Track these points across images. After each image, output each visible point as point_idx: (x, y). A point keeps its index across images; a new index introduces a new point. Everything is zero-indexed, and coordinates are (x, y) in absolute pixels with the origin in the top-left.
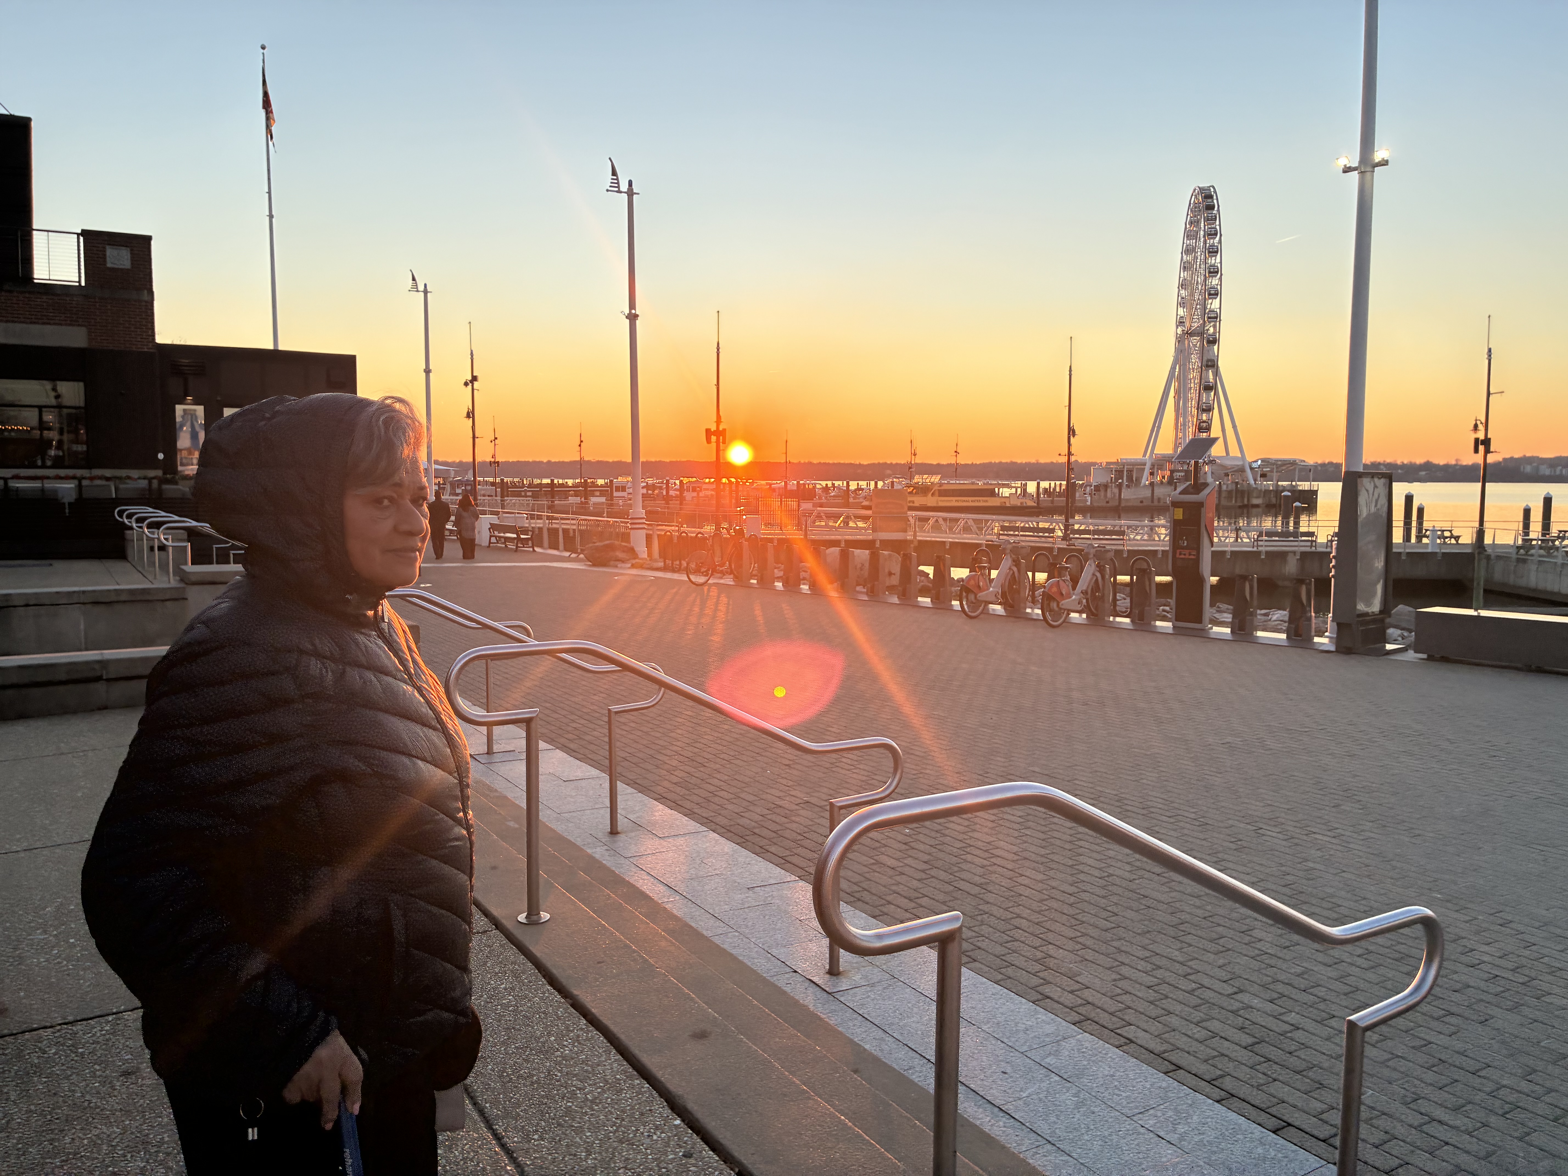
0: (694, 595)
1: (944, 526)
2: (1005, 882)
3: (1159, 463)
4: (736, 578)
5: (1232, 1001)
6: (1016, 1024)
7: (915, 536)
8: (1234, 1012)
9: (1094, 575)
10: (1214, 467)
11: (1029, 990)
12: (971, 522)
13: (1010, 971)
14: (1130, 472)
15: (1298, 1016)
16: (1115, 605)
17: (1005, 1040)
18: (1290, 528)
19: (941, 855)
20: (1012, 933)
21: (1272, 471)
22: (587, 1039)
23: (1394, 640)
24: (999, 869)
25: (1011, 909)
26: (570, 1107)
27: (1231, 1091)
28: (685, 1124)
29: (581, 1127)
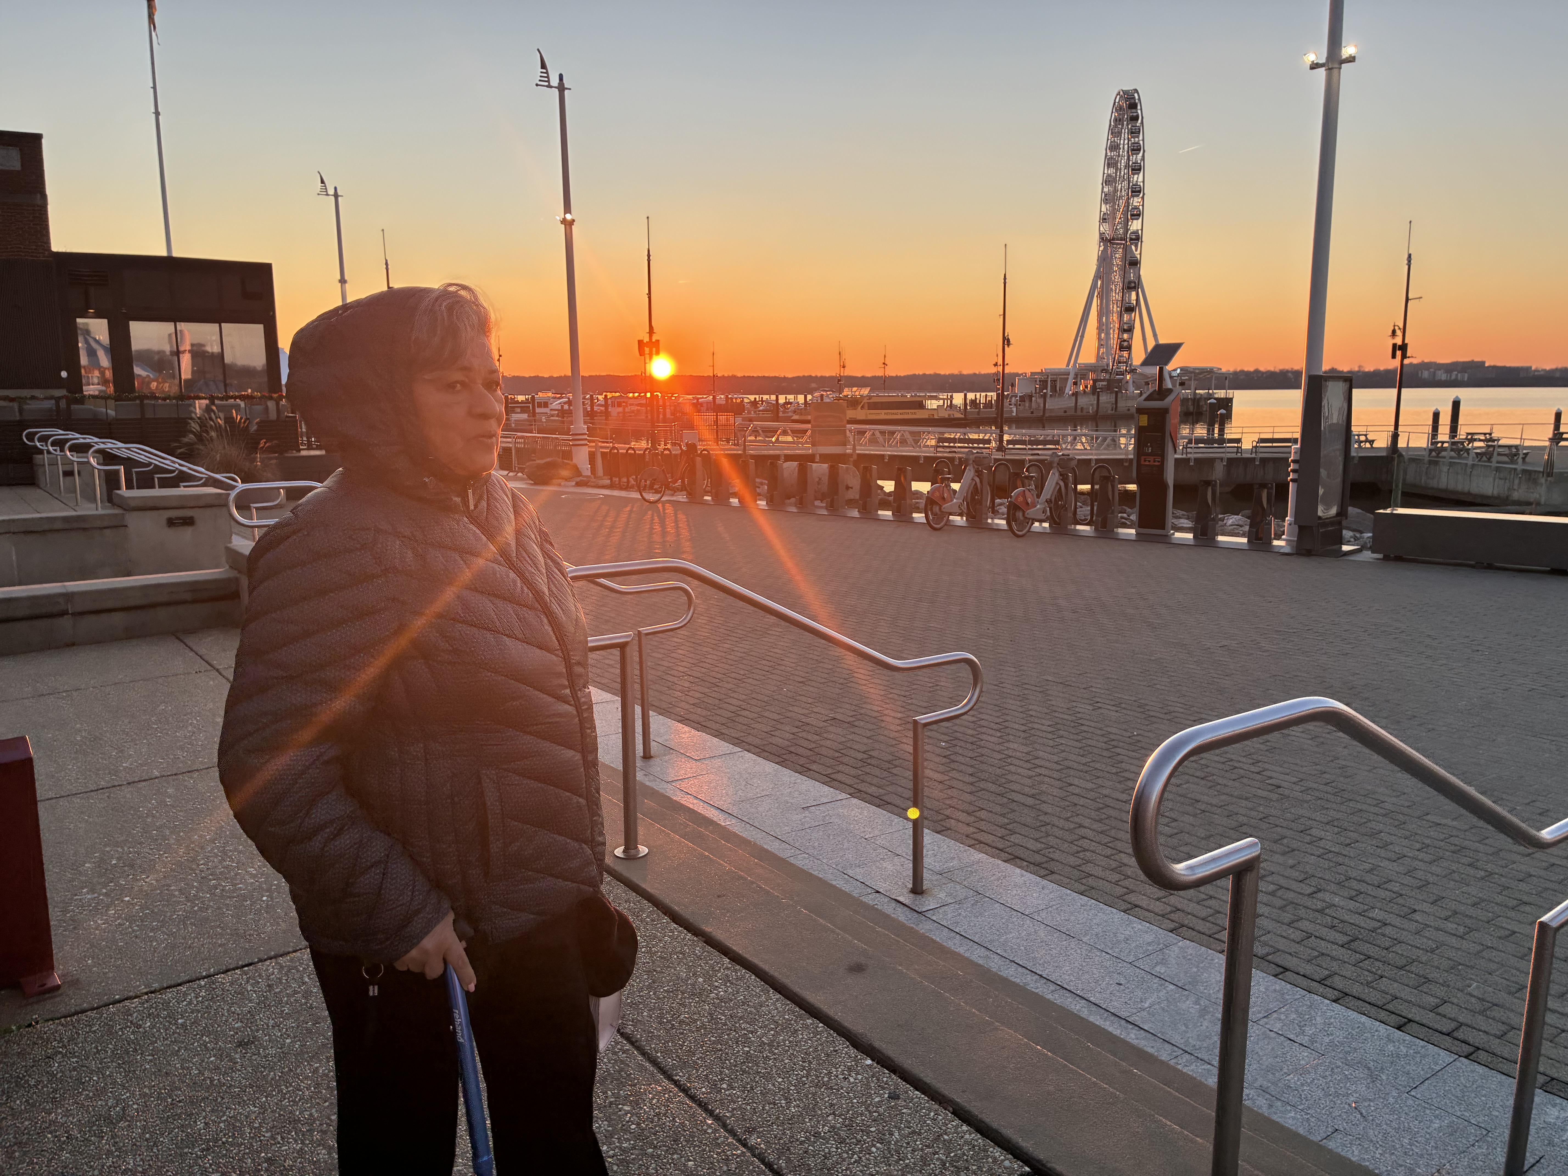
0: (650, 512)
1: (881, 439)
2: (1056, 792)
3: (1082, 373)
4: (690, 494)
5: (1315, 901)
6: (1115, 934)
7: (854, 449)
8: (1321, 911)
9: (1057, 483)
10: (1135, 376)
11: (1116, 900)
12: (907, 436)
13: (1091, 881)
14: (1054, 381)
15: (1382, 912)
16: (1075, 513)
17: (1110, 952)
18: (1216, 435)
19: (984, 767)
20: (1080, 843)
21: (1190, 379)
22: (737, 979)
23: (1349, 541)
24: (1047, 779)
25: (1071, 819)
26: (748, 1052)
27: (1344, 990)
28: (878, 1063)
29: (769, 1073)
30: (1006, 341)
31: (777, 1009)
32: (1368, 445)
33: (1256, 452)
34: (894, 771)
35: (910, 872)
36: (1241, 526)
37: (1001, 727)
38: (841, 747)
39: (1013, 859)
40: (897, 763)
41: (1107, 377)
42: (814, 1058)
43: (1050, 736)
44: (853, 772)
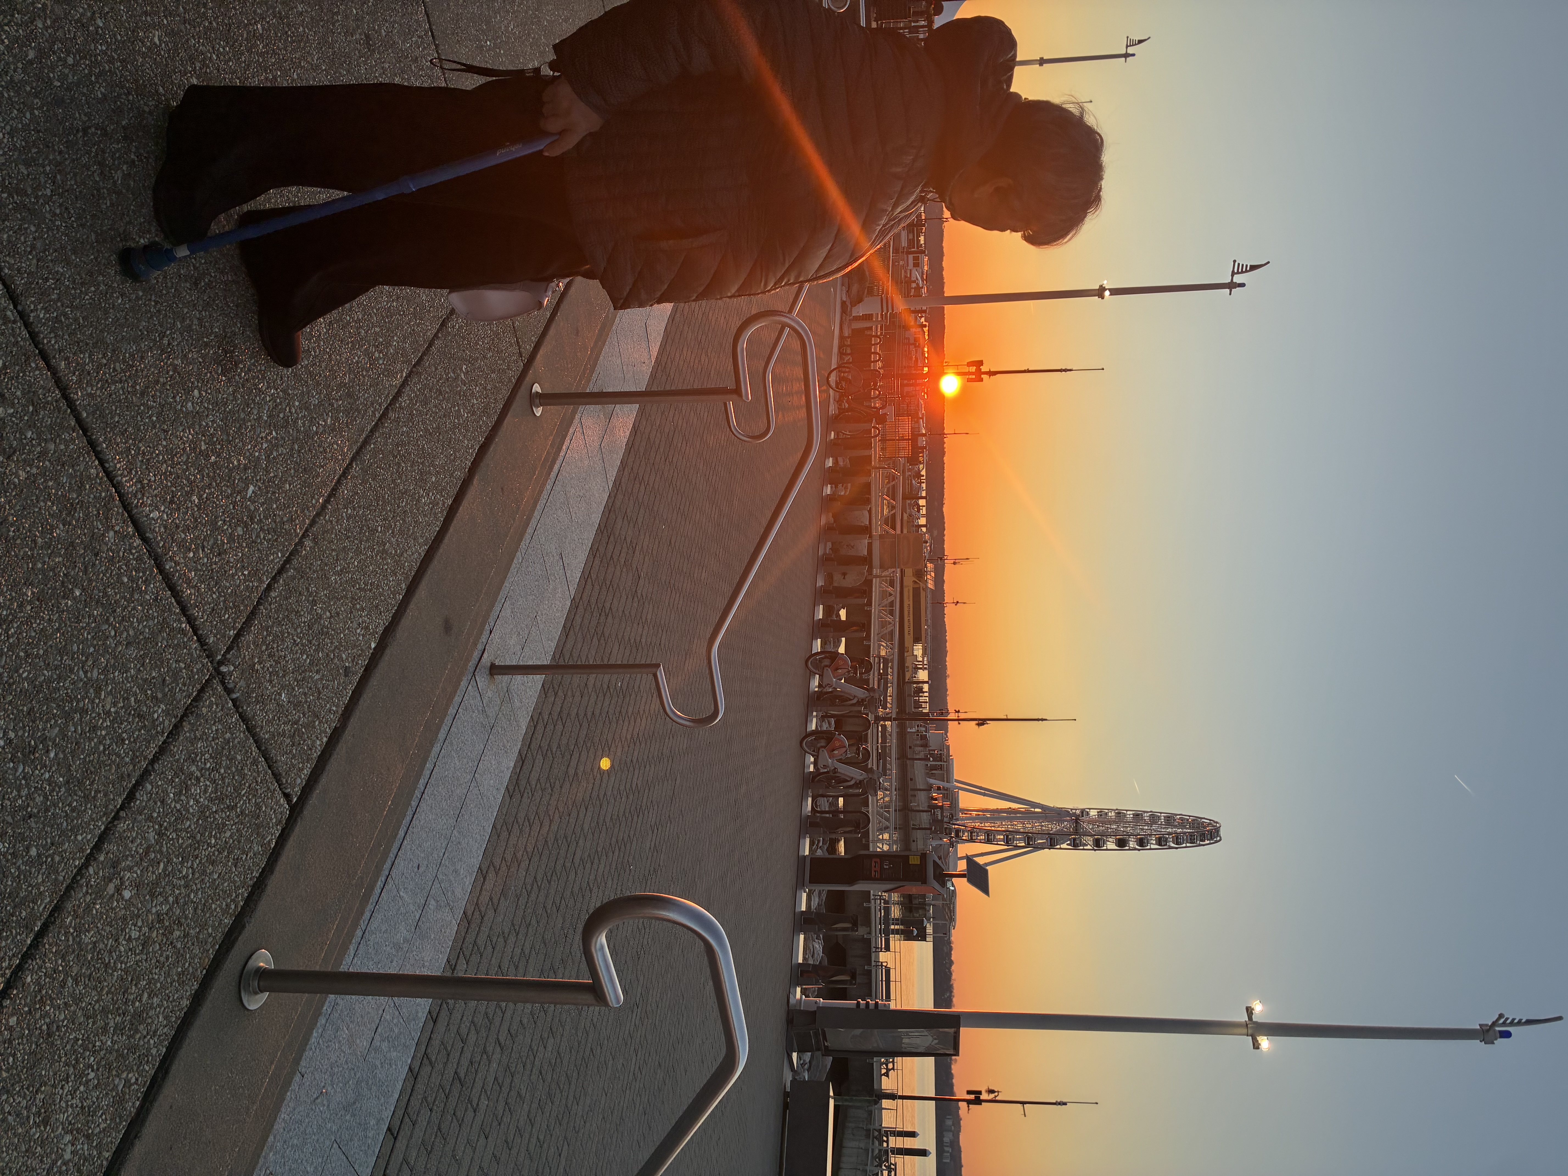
1: (886, 602)
3: (950, 796)
4: (836, 417)
5: (493, 1045)
6: (461, 860)
7: (876, 577)
8: (485, 1051)
9: (852, 778)
10: (946, 846)
11: (490, 859)
12: (890, 628)
13: (505, 834)
14: (941, 768)
15: (485, 1107)
16: (823, 796)
17: (446, 856)
18: (892, 927)
19: (600, 724)
20: (537, 821)
21: (944, 899)
22: (435, 514)
23: (800, 1060)
24: (591, 785)
25: (557, 811)
26: (377, 531)
27: (419, 1077)
28: (372, 654)
29: (361, 552)
30: (982, 722)
31: (413, 554)
32: (884, 1071)
33: (877, 966)
34: (595, 640)
35: (508, 663)
36: (813, 956)
37: (635, 739)
38: (615, 586)
39: (522, 759)
40: (602, 641)
41: (945, 820)
42: (374, 593)
43: (628, 786)
44: (593, 600)
